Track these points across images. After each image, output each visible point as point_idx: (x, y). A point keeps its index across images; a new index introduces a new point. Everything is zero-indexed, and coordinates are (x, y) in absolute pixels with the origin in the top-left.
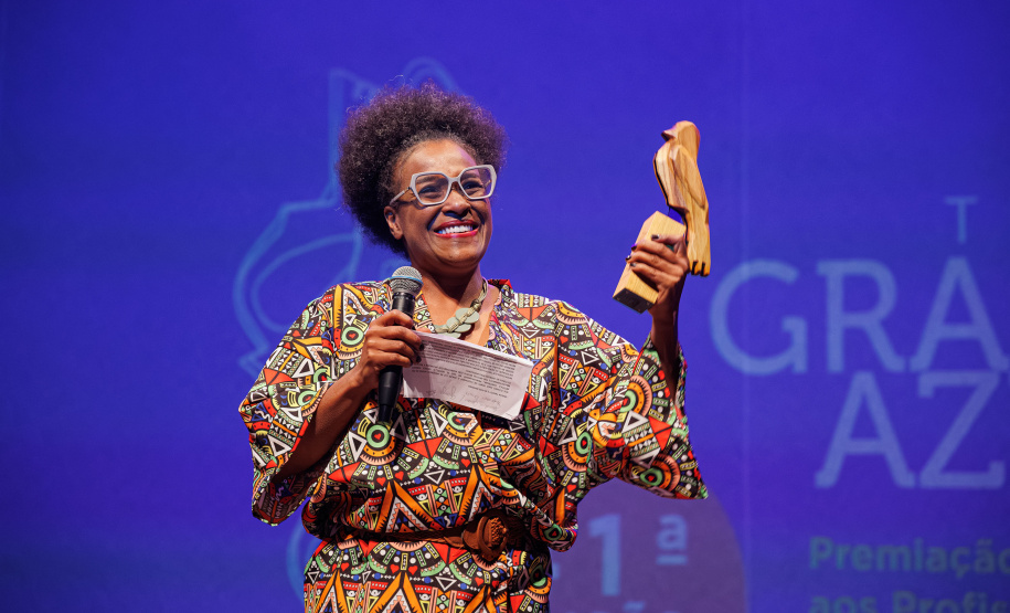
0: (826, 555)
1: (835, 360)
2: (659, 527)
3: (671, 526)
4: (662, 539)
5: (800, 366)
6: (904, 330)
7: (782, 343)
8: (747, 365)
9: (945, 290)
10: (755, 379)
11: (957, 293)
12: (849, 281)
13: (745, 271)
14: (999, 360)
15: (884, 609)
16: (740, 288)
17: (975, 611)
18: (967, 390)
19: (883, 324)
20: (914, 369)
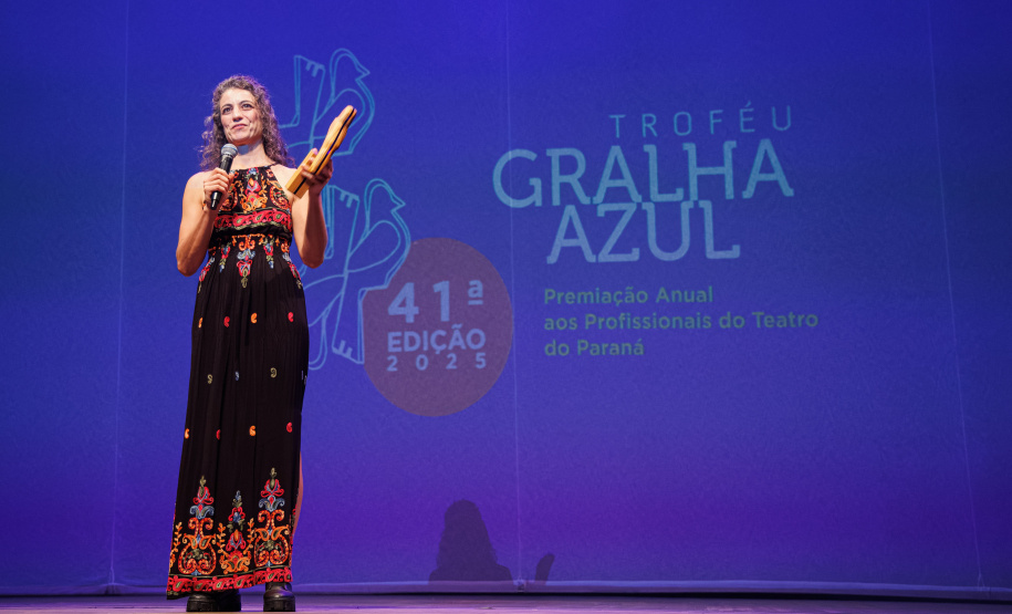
0: (552, 297)
1: (556, 201)
2: (469, 287)
3: (475, 286)
4: (470, 292)
5: (539, 203)
6: (590, 184)
7: (530, 191)
8: (512, 203)
9: (610, 163)
10: (516, 210)
11: (616, 164)
12: (563, 159)
13: (510, 155)
14: (636, 196)
15: (581, 323)
16: (508, 163)
17: (625, 322)
18: (621, 213)
19: (580, 180)
20: (595, 202)
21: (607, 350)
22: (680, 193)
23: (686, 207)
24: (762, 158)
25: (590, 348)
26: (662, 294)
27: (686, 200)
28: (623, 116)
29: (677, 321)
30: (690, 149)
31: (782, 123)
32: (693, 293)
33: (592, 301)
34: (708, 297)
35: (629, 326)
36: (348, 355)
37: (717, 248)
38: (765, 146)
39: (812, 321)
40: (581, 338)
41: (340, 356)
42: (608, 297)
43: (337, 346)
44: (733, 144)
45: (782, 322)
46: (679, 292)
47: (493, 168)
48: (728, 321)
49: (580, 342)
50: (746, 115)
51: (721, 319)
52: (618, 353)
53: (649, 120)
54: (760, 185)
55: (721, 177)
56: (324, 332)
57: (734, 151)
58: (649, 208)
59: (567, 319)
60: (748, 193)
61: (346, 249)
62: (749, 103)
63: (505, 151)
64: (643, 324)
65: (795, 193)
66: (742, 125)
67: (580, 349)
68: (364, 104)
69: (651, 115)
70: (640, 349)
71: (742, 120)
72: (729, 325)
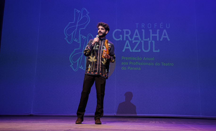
0: (123, 58)
1: (125, 39)
5: (121, 40)
6: (131, 36)
7: (120, 37)
8: (116, 40)
9: (135, 32)
10: (117, 41)
11: (137, 33)
12: (126, 31)
13: (116, 30)
14: (140, 39)
15: (129, 63)
16: (116, 32)
17: (137, 64)
18: (137, 42)
19: (129, 36)
20: (132, 40)
21: (134, 69)
22: (149, 39)
23: (150, 42)
24: (164, 33)
25: (130, 68)
26: (144, 58)
27: (150, 41)
28: (138, 24)
29: (147, 64)
30: (151, 30)
31: (168, 26)
32: (150, 58)
33: (131, 59)
34: (153, 59)
35: (138, 64)
36: (82, 68)
37: (155, 50)
38: (165, 31)
39: (172, 65)
40: (128, 66)
41: (81, 69)
42: (134, 59)
43: (80, 67)
44: (159, 30)
45: (167, 65)
46: (148, 58)
47: (113, 33)
48: (157, 64)
49: (128, 67)
50: (161, 25)
51: (155, 64)
52: (135, 70)
53: (143, 25)
54: (164, 38)
55: (156, 36)
56: (78, 64)
57: (159, 31)
58: (143, 42)
59: (126, 63)
60: (161, 40)
61: (83, 47)
62: (162, 23)
63: (115, 29)
64: (141, 64)
65: (170, 40)
66: (160, 27)
67: (128, 69)
68: (88, 19)
69: (143, 24)
70: (140, 69)
71: (161, 26)
72: (157, 65)
